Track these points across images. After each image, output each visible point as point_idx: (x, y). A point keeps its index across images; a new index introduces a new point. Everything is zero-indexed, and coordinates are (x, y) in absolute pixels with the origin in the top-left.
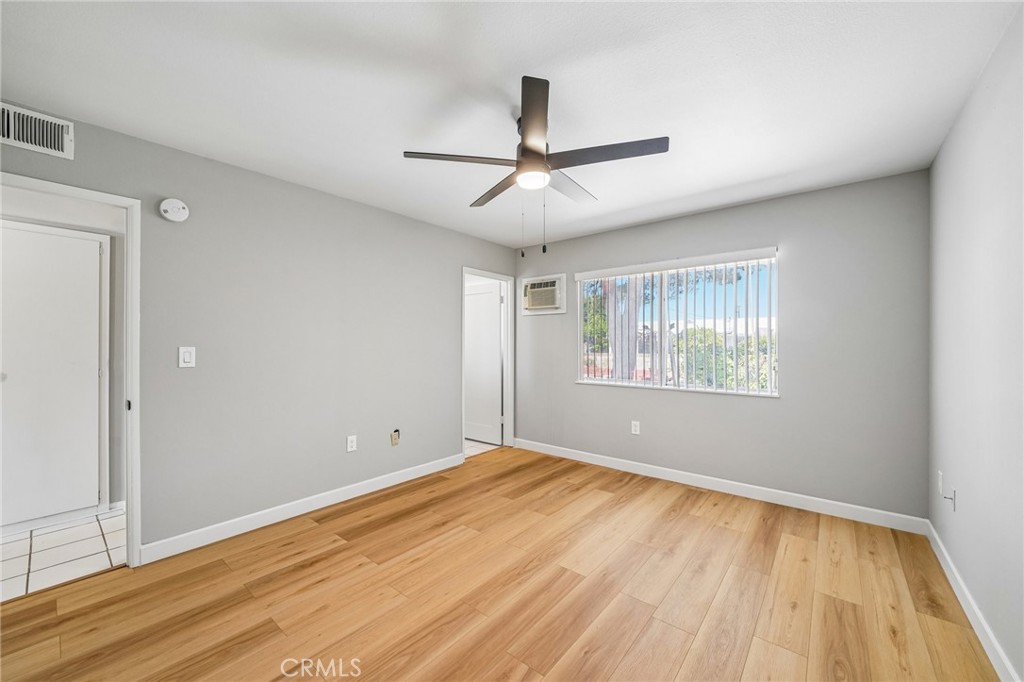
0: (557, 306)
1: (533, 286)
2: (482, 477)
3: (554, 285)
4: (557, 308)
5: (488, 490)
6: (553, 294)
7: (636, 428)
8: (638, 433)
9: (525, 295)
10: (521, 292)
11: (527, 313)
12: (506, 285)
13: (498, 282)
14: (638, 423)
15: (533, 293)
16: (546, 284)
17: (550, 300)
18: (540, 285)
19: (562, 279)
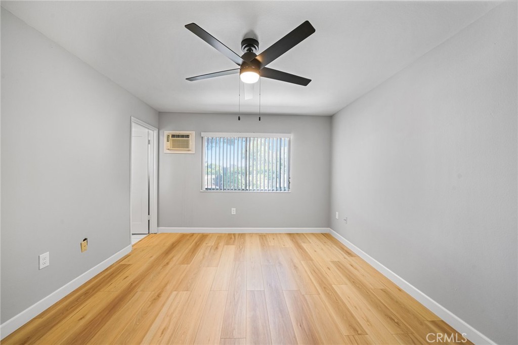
0: (190, 149)
1: (173, 136)
2: (155, 257)
3: (189, 137)
4: (189, 150)
5: (168, 264)
6: (188, 142)
7: (233, 211)
8: (235, 213)
9: (168, 141)
10: (164, 139)
11: (168, 152)
12: (154, 134)
13: (147, 130)
14: (235, 209)
15: (173, 140)
16: (183, 136)
17: (186, 145)
18: (178, 136)
19: (192, 134)
